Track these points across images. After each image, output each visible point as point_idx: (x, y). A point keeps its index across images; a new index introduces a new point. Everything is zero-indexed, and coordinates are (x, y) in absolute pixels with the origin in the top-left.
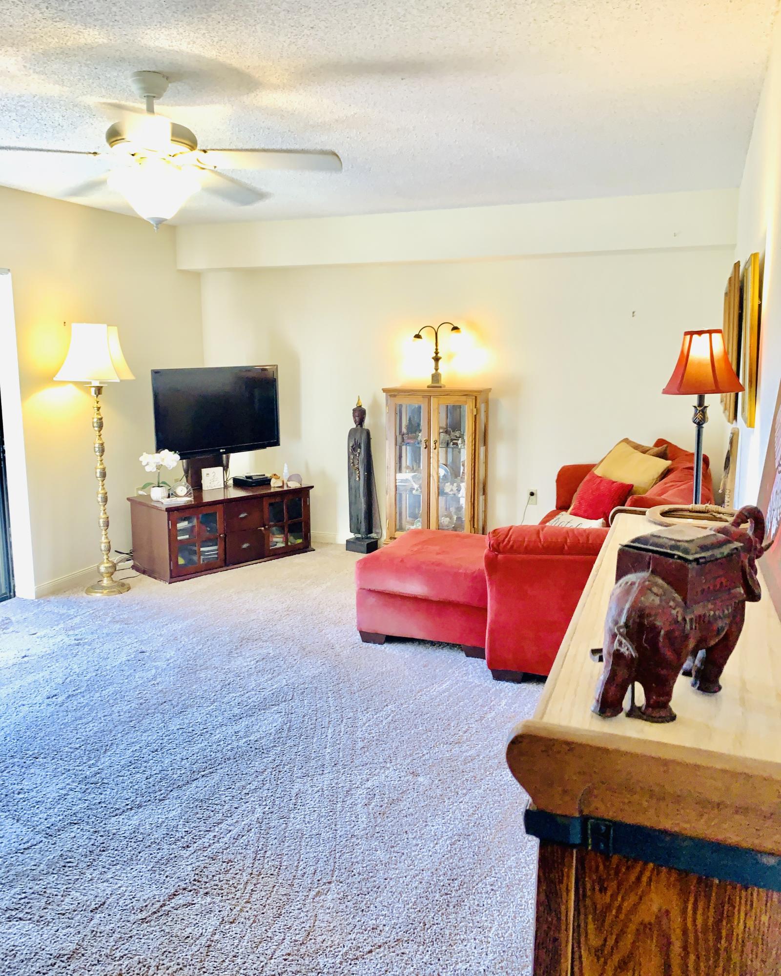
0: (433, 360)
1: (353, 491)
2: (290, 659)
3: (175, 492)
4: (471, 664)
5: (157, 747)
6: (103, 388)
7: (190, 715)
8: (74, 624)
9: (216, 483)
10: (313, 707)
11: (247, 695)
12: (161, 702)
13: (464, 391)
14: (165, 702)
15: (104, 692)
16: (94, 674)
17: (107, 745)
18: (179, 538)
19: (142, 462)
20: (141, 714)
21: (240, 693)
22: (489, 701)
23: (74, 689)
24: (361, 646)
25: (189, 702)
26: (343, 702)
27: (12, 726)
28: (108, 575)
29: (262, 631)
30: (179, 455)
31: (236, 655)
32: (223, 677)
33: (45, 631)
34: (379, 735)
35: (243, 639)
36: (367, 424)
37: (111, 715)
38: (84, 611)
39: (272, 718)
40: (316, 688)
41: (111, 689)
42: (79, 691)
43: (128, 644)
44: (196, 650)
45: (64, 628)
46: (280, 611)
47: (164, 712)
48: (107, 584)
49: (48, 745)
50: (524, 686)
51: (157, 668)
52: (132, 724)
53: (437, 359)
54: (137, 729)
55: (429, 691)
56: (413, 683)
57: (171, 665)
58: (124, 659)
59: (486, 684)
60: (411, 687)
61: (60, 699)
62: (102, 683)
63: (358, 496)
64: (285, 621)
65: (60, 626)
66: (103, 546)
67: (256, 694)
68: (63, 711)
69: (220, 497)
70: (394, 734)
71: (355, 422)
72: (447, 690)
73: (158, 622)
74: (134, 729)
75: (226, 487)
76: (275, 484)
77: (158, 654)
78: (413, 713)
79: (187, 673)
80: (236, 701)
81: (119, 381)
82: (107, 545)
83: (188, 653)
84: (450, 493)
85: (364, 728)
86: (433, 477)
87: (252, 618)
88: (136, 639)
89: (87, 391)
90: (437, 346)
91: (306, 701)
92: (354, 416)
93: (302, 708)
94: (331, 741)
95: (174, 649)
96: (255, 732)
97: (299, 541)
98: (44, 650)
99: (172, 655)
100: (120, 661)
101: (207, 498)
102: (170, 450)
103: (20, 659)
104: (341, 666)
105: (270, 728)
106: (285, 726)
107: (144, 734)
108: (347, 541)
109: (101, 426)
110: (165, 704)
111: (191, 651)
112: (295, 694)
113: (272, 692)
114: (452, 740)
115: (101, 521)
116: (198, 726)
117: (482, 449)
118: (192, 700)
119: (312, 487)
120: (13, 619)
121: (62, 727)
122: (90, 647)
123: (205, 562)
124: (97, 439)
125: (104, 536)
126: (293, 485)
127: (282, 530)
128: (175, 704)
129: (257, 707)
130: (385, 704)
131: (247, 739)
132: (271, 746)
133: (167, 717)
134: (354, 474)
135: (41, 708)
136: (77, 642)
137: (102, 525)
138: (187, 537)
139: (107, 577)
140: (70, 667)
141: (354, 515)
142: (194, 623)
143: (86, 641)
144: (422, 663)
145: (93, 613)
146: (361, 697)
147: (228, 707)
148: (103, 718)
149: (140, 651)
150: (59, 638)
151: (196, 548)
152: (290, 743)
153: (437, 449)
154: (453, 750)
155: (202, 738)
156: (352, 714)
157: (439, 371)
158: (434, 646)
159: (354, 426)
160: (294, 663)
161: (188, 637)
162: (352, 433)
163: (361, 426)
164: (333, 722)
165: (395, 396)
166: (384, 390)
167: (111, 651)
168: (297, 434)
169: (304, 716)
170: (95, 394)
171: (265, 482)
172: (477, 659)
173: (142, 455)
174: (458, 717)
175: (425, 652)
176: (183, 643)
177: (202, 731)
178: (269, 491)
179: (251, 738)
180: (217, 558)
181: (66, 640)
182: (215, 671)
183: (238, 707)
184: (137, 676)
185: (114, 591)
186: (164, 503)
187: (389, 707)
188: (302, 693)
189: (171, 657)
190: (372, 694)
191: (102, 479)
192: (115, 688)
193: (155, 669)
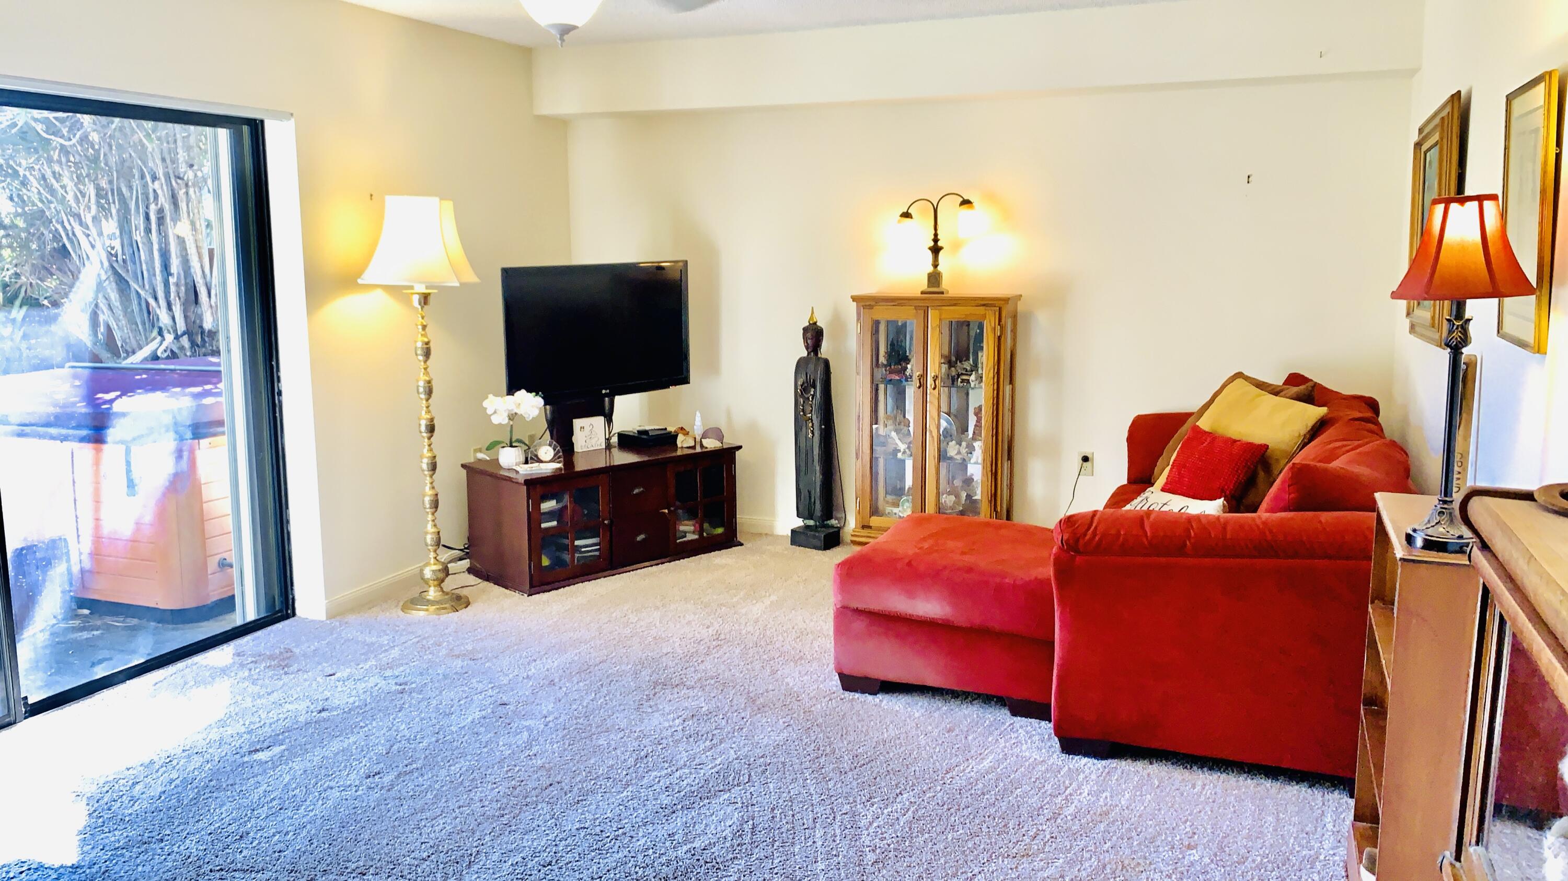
0: (930, 253)
1: (803, 456)
2: (735, 717)
3: (536, 456)
4: (1021, 727)
5: (550, 859)
6: (431, 295)
7: (594, 807)
8: (391, 660)
9: (593, 441)
10: (785, 795)
11: (677, 774)
12: (545, 786)
13: (983, 299)
14: (551, 785)
15: (453, 768)
16: (434, 739)
17: (471, 855)
18: (543, 525)
19: (486, 409)
20: (517, 805)
21: (666, 771)
22: (1062, 787)
23: (406, 762)
24: (843, 697)
25: (589, 785)
26: (830, 786)
27: (319, 822)
28: (436, 583)
29: (684, 671)
30: (543, 398)
31: (650, 710)
32: (636, 744)
33: (348, 670)
34: (898, 841)
35: (656, 684)
36: (826, 350)
37: (469, 805)
38: (403, 639)
39: (722, 812)
40: (783, 763)
41: (463, 764)
42: (414, 766)
43: (479, 690)
44: (586, 701)
45: (376, 666)
46: (707, 640)
47: (551, 801)
48: (435, 597)
49: (377, 852)
50: (1113, 763)
51: (529, 729)
52: (505, 820)
53: (936, 250)
54: (513, 828)
55: (964, 770)
56: (935, 757)
57: (551, 725)
58: (477, 715)
59: (1052, 761)
60: (934, 764)
61: (387, 779)
62: (448, 753)
63: (810, 461)
64: (717, 655)
65: (369, 663)
66: (429, 539)
67: (691, 773)
68: (394, 799)
69: (601, 464)
70: (921, 840)
71: (807, 348)
72: (992, 769)
73: (521, 657)
74: (508, 829)
75: (609, 446)
76: (682, 441)
77: (528, 708)
78: (946, 807)
79: (578, 738)
80: (661, 784)
81: (457, 284)
82: (435, 537)
83: (574, 707)
84: (956, 457)
85: (871, 830)
86: (931, 432)
87: (665, 651)
88: (490, 683)
89: (406, 300)
90: (936, 229)
91: (771, 786)
92: (805, 338)
93: (767, 796)
94: (824, 850)
95: (552, 699)
96: (699, 835)
97: (720, 530)
98: (351, 700)
99: (551, 709)
100: (470, 719)
101: (581, 465)
102: (529, 391)
103: (314, 714)
104: (815, 728)
105: (723, 828)
106: (745, 826)
107: (526, 837)
108: (793, 531)
109: (427, 354)
110: (551, 788)
111: (578, 702)
112: (752, 774)
113: (716, 770)
114: (1015, 850)
115: (427, 500)
116: (609, 824)
117: (1008, 388)
118: (593, 782)
119: (740, 447)
120: (297, 651)
121: (396, 823)
122: (421, 696)
123: (581, 562)
124: (422, 374)
125: (430, 522)
126: (711, 444)
127: (692, 515)
128: (566, 788)
129: (695, 794)
130: (898, 791)
131: (689, 846)
132: (729, 858)
133: (557, 809)
134: (804, 429)
135: (359, 793)
136: (400, 688)
137: (428, 506)
138: (554, 523)
139: (435, 586)
140: (395, 728)
141: (804, 493)
142: (576, 658)
143: (414, 686)
144: (943, 725)
145: (418, 642)
146: (857, 779)
147: (651, 793)
148: (457, 811)
149: (499, 703)
150: (373, 681)
151: (567, 542)
152: (758, 853)
153: (937, 389)
154: (1020, 868)
155: (618, 843)
156: (848, 807)
157: (939, 268)
158: (957, 698)
159: (804, 353)
160: (742, 723)
161: (570, 680)
162: (801, 365)
163: (816, 354)
164: (819, 820)
165: (871, 307)
166: (854, 299)
167: (456, 701)
168: (713, 367)
169: (773, 809)
170: (420, 304)
171: (667, 439)
172: (1030, 720)
173: (487, 398)
174: (1017, 814)
175: (945, 708)
176: (564, 689)
177: (617, 833)
178: (674, 454)
179: (697, 844)
180: (599, 557)
181: (382, 683)
182: (621, 734)
183: (667, 793)
184: (501, 743)
185: (444, 608)
186: (521, 472)
187: (905, 796)
188: (764, 772)
189: (550, 713)
190: (874, 775)
191: (429, 435)
192: (470, 761)
193: (528, 731)
